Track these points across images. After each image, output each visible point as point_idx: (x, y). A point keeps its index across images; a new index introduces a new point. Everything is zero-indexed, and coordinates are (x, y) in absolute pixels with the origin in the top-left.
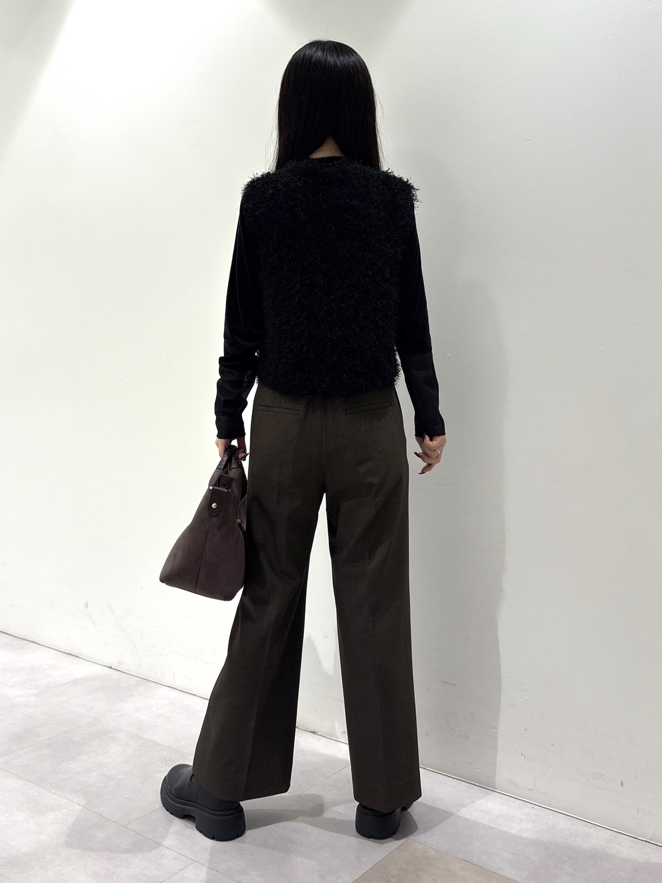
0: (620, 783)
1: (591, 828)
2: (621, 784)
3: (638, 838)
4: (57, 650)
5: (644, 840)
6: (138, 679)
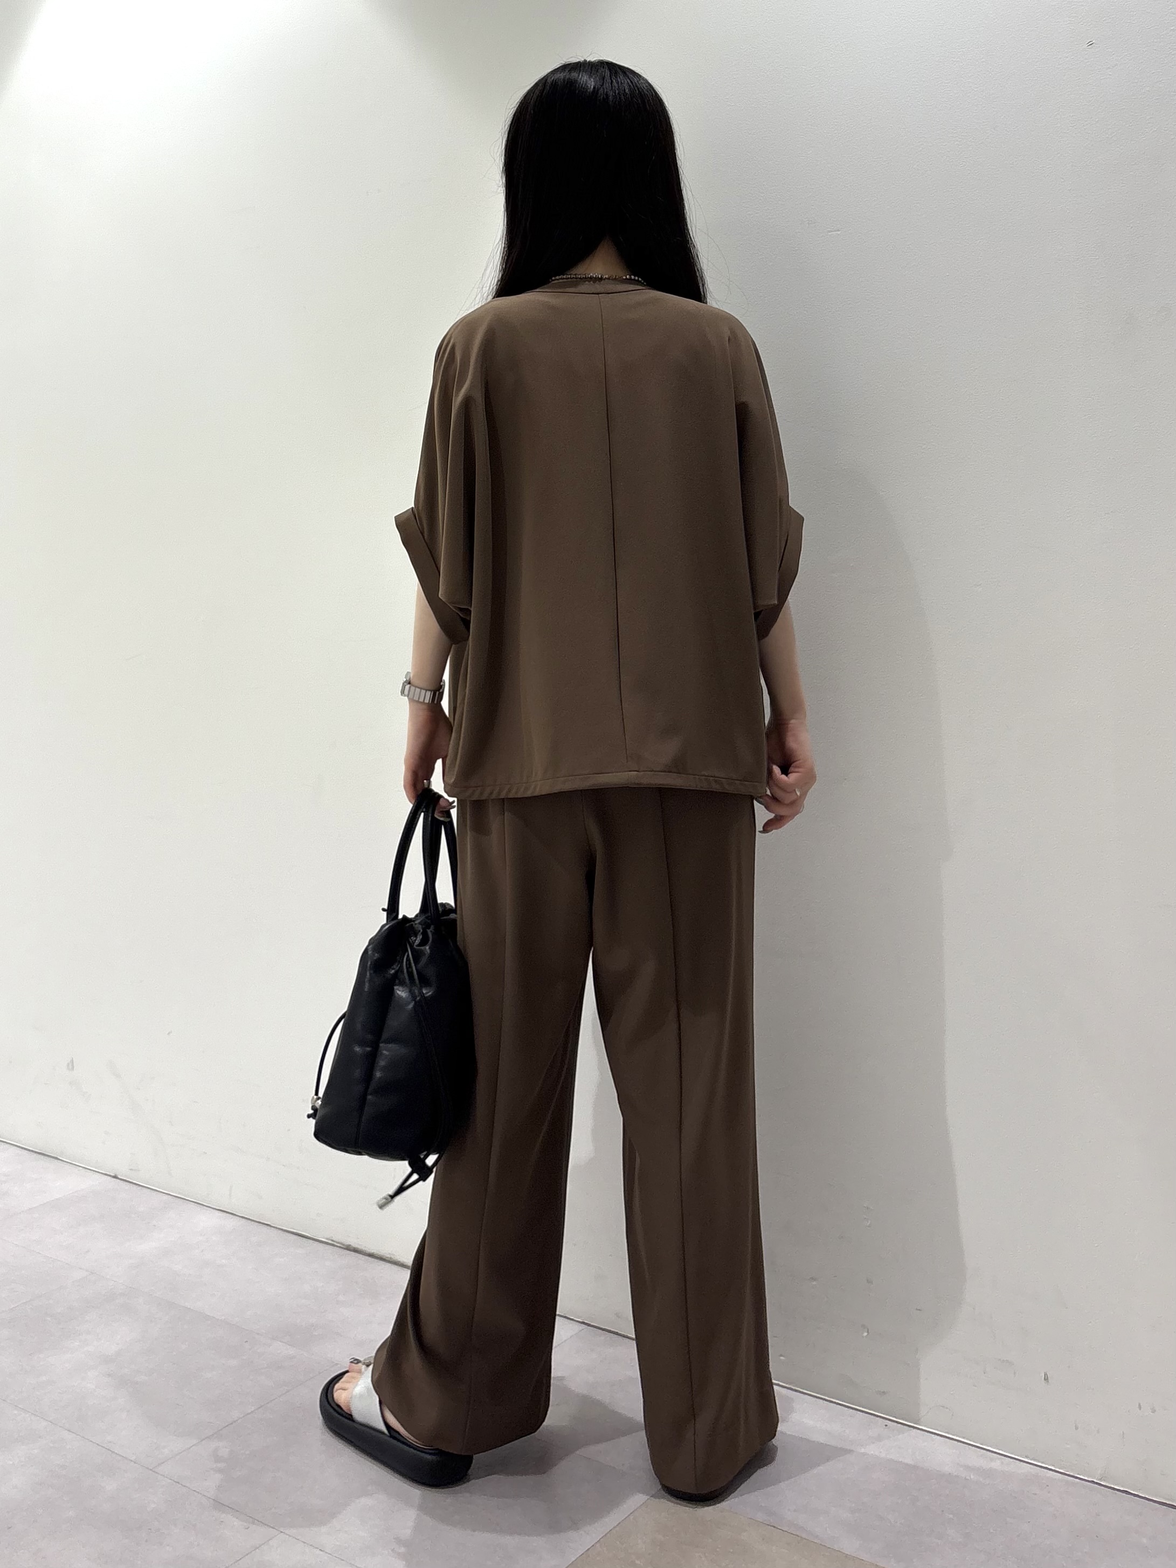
0: (1043, 1377)
1: (992, 1460)
2: (1045, 1378)
3: (1078, 1476)
4: (19, 1147)
5: (1090, 1479)
6: (166, 1197)
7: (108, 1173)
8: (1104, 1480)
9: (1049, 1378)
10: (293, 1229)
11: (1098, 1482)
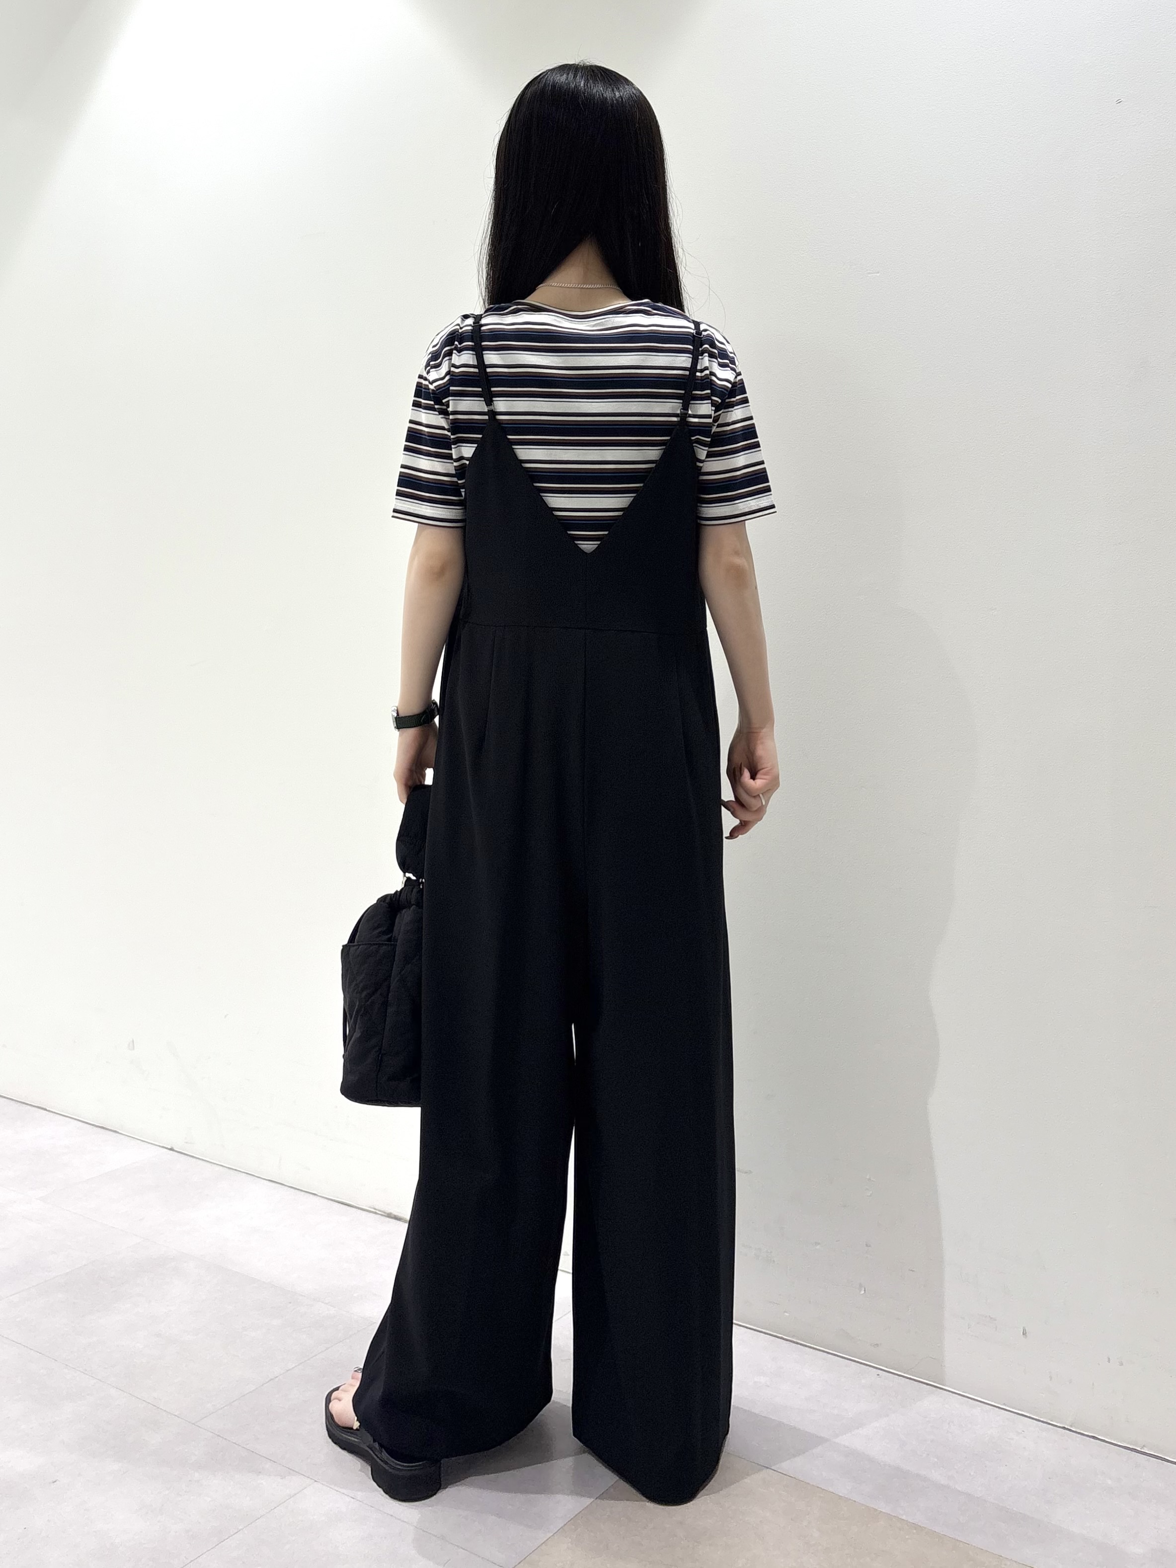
0: (1022, 1331)
1: (974, 1407)
2: (1023, 1334)
3: (1052, 1423)
5: (1063, 1426)
6: (217, 1168)
7: (165, 1146)
8: (1076, 1428)
9: (1027, 1334)
10: (338, 1198)
11: (1069, 1428)
